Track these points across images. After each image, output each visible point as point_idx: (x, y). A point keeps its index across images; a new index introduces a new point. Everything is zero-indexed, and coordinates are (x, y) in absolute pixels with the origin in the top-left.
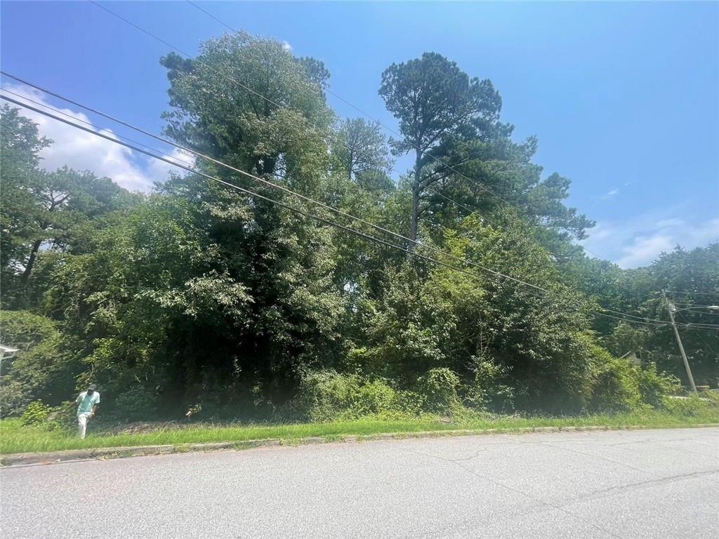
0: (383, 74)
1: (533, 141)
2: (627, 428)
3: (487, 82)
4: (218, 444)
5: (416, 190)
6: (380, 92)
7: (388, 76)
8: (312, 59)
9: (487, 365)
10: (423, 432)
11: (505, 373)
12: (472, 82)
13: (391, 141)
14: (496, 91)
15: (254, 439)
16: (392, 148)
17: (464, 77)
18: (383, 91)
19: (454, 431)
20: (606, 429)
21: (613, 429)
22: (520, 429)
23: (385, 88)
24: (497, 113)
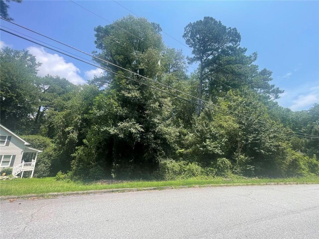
0: (185, 28)
1: (255, 54)
2: (307, 183)
3: (235, 29)
4: (151, 188)
5: (201, 79)
6: (183, 36)
7: (187, 29)
8: (154, 23)
9: (242, 157)
10: (223, 184)
11: (250, 160)
12: (228, 29)
13: (188, 58)
14: (238, 33)
15: (162, 186)
16: (188, 61)
17: (224, 28)
18: (185, 36)
19: (235, 184)
20: (297, 184)
21: (300, 184)
22: (261, 183)
23: (185, 34)
24: (238, 43)
